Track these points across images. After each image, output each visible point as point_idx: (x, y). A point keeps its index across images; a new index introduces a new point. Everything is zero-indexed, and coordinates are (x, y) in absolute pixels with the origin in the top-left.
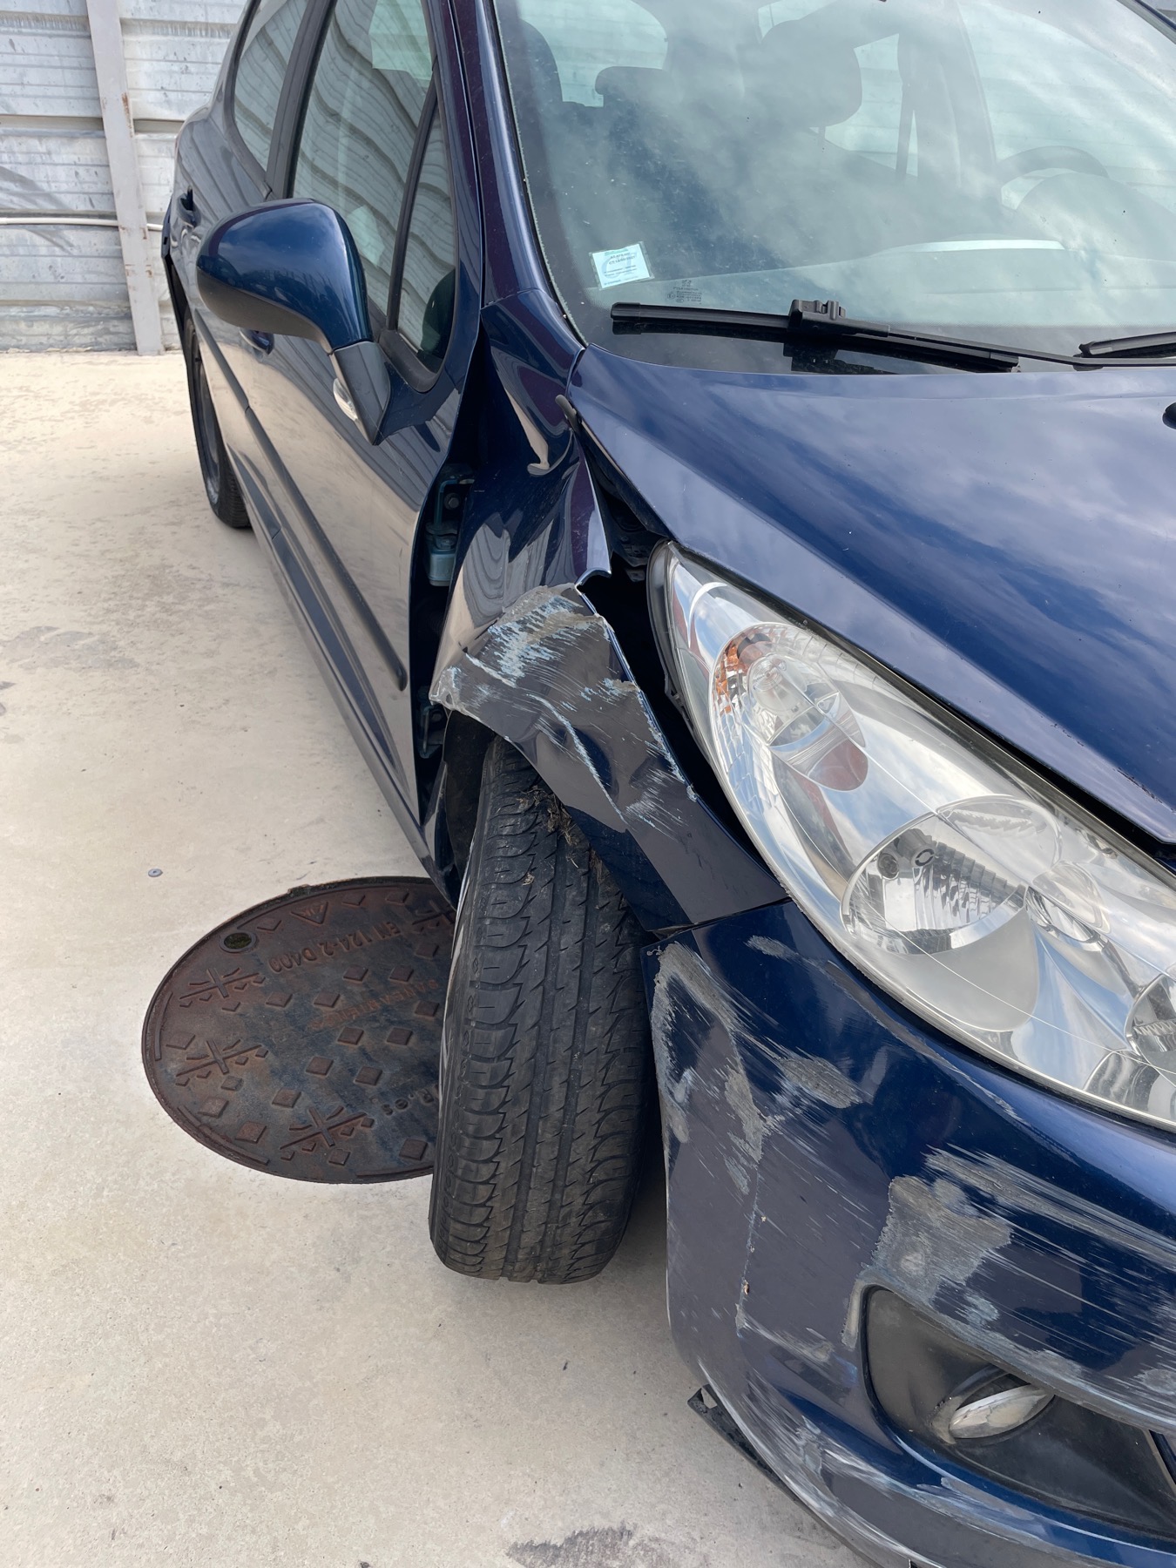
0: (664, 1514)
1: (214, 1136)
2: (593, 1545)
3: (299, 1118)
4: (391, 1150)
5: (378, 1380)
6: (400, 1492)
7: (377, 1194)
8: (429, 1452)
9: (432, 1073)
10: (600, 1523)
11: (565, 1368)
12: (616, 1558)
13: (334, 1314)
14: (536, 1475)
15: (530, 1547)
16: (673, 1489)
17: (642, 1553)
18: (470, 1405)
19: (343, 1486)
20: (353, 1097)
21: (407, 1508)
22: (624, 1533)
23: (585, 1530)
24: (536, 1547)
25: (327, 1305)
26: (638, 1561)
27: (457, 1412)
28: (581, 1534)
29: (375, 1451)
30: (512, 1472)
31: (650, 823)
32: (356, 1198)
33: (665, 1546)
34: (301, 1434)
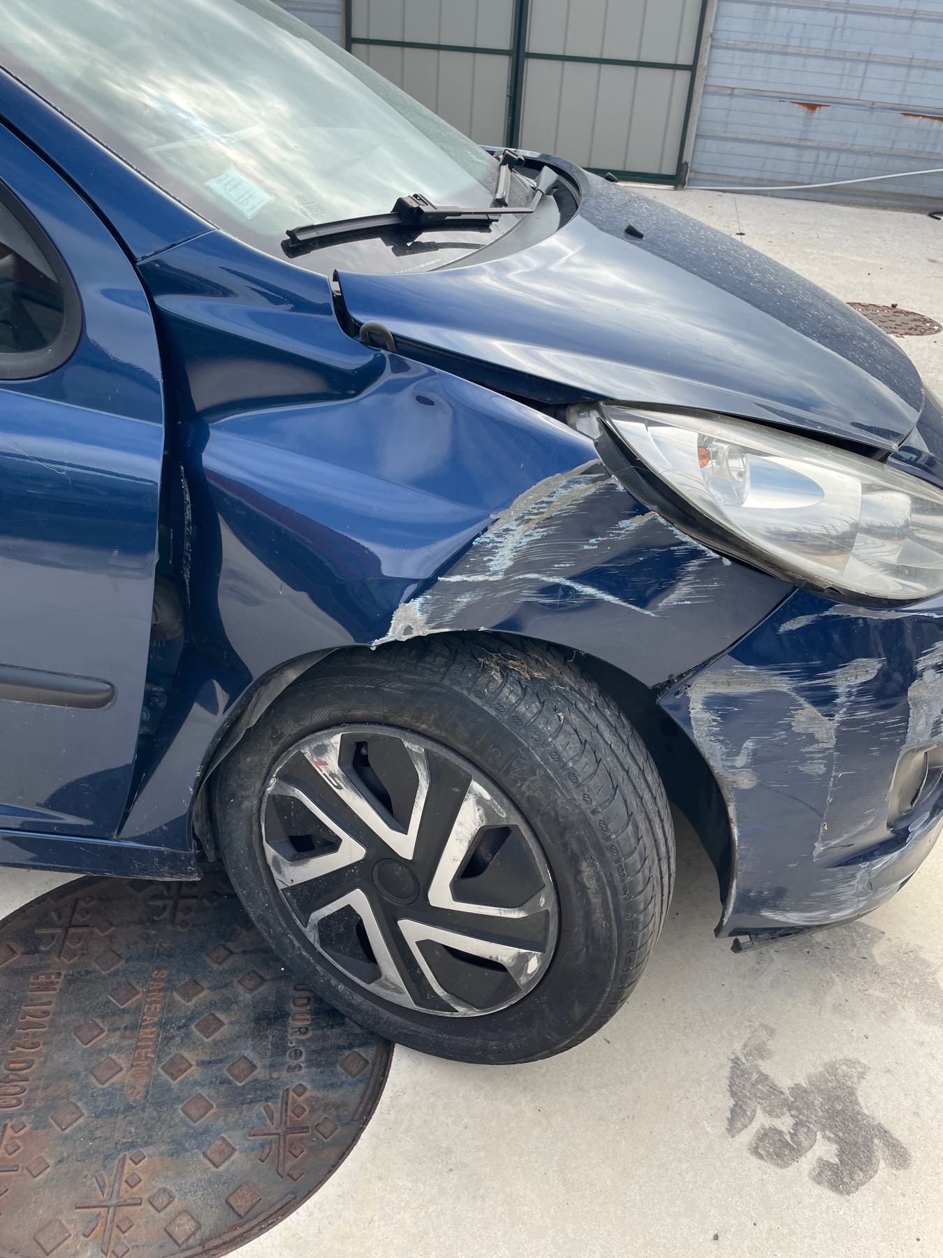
0: (730, 1034)
1: (227, 1238)
2: (739, 1083)
3: (253, 1149)
4: (343, 1083)
5: (569, 1175)
6: (667, 1192)
7: (389, 1110)
8: (642, 1159)
9: (275, 1018)
10: (726, 1072)
11: (608, 1042)
12: (751, 1074)
13: (493, 1188)
14: (682, 1095)
15: (731, 1121)
16: (715, 1021)
17: (751, 1058)
18: (615, 1116)
19: (650, 1233)
20: (259, 1092)
21: (681, 1191)
22: (736, 1062)
23: (728, 1083)
24: (732, 1117)
25: (482, 1192)
26: (756, 1062)
27: (617, 1128)
28: (730, 1086)
29: (628, 1199)
30: (675, 1109)
31: (686, 602)
32: (384, 1128)
33: (750, 1044)
34: (594, 1252)
